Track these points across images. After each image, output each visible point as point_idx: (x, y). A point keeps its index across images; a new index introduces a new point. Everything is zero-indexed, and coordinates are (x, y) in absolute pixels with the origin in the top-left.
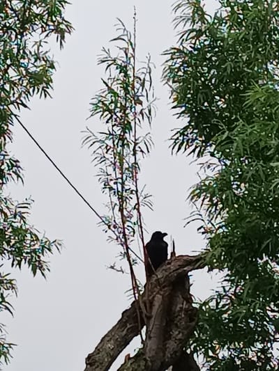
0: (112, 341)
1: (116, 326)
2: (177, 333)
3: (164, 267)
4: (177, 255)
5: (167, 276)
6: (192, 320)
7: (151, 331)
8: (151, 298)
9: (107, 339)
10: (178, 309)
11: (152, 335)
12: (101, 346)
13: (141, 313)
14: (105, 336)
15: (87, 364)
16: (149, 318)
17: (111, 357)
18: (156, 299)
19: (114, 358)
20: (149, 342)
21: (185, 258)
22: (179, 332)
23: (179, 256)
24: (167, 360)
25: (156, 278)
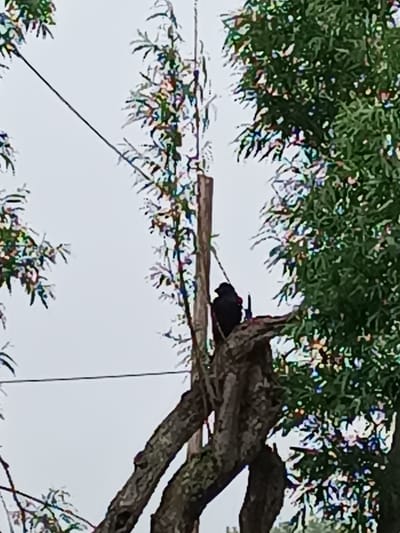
0: (169, 435)
1: (173, 412)
2: (255, 421)
3: (238, 334)
4: (254, 316)
5: (242, 345)
6: (275, 403)
7: (221, 422)
8: (221, 376)
9: (162, 431)
10: (256, 389)
11: (223, 426)
12: (154, 440)
13: (208, 396)
14: (160, 427)
15: (136, 466)
16: (219, 404)
17: (168, 455)
18: (228, 378)
19: (172, 457)
20: (219, 436)
21: (266, 320)
22: (259, 421)
23: (258, 317)
24: (243, 458)
25: (226, 349)
